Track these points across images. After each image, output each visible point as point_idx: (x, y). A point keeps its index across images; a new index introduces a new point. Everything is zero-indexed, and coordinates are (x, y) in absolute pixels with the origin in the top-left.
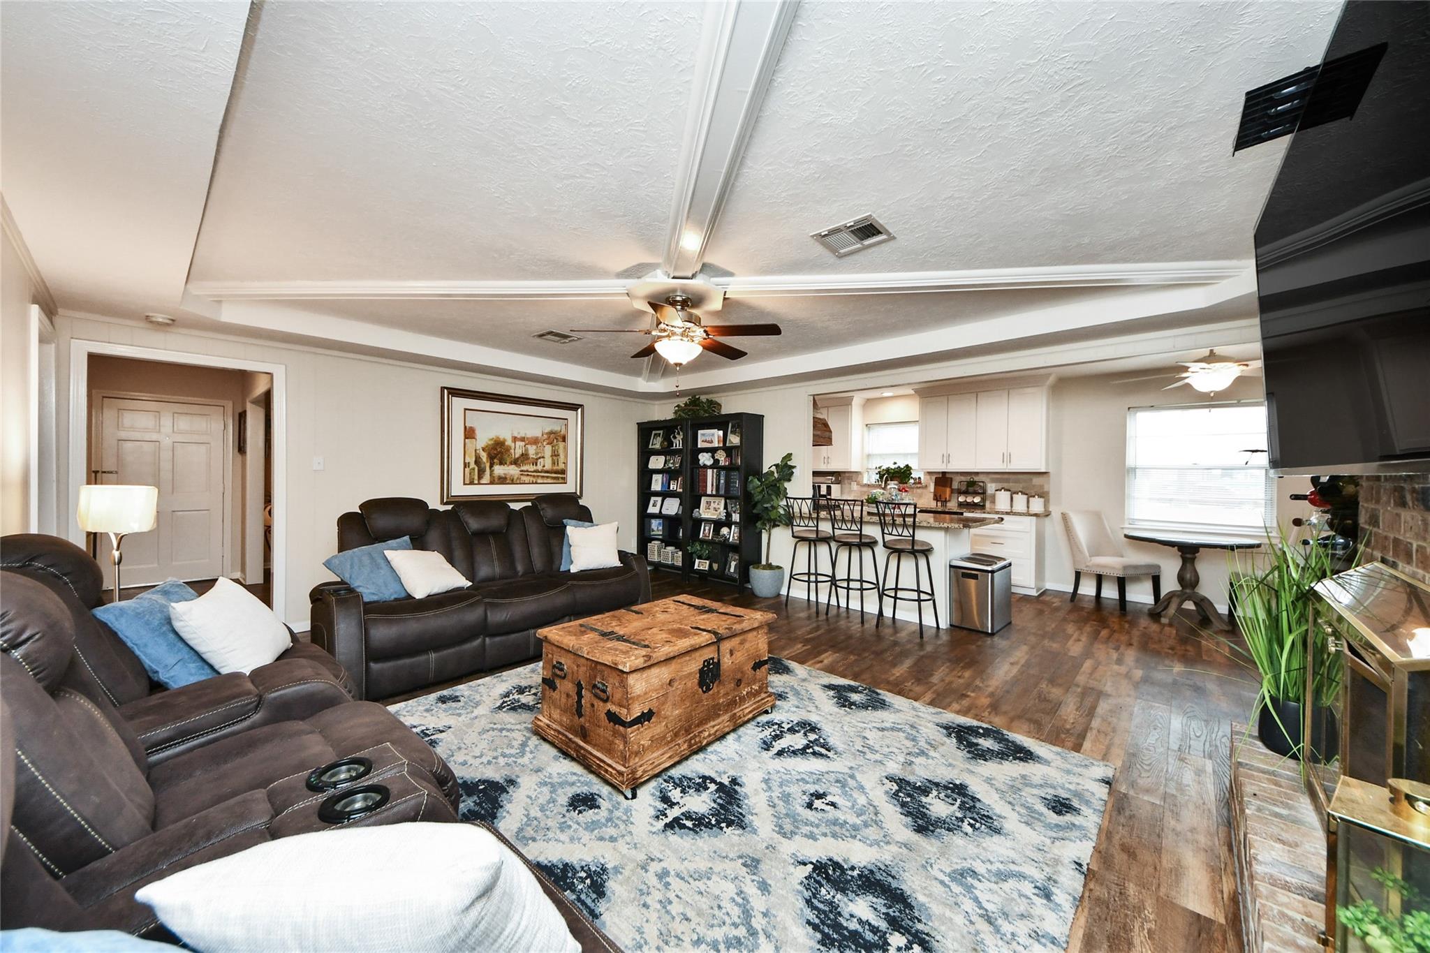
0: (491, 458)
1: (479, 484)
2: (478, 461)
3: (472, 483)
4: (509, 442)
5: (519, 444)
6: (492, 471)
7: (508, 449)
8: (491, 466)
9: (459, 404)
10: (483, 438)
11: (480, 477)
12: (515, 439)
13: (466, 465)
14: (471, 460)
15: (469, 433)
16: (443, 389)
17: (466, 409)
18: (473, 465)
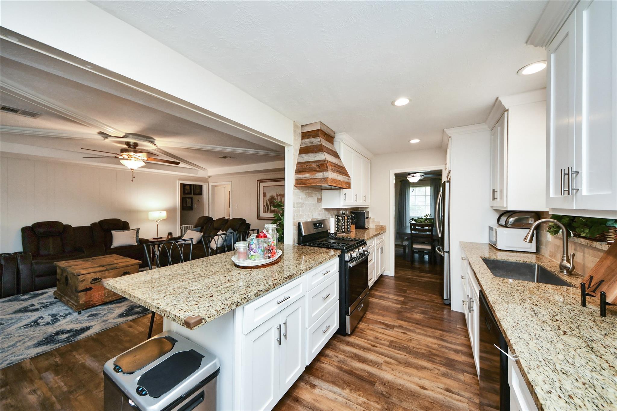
0: (270, 203)
1: (267, 213)
2: (267, 205)
3: (265, 212)
4: (275, 197)
5: (279, 197)
6: (271, 208)
7: (275, 199)
8: (270, 206)
9: (262, 184)
10: (268, 196)
11: (268, 211)
12: (277, 195)
13: (264, 206)
14: (265, 204)
15: (264, 195)
16: (257, 180)
17: (263, 187)
18: (265, 206)
